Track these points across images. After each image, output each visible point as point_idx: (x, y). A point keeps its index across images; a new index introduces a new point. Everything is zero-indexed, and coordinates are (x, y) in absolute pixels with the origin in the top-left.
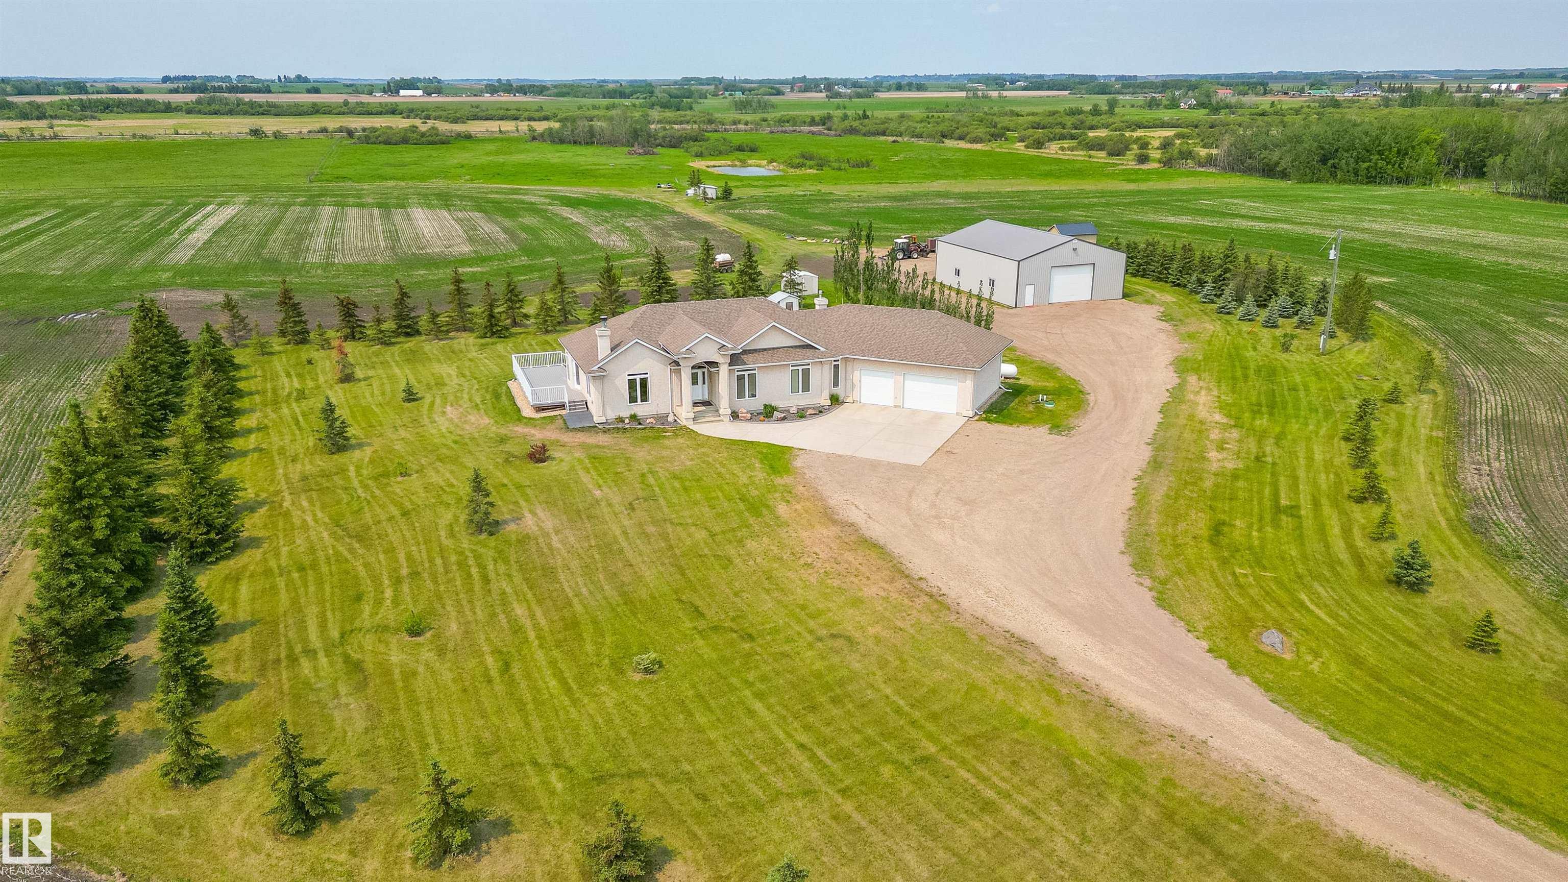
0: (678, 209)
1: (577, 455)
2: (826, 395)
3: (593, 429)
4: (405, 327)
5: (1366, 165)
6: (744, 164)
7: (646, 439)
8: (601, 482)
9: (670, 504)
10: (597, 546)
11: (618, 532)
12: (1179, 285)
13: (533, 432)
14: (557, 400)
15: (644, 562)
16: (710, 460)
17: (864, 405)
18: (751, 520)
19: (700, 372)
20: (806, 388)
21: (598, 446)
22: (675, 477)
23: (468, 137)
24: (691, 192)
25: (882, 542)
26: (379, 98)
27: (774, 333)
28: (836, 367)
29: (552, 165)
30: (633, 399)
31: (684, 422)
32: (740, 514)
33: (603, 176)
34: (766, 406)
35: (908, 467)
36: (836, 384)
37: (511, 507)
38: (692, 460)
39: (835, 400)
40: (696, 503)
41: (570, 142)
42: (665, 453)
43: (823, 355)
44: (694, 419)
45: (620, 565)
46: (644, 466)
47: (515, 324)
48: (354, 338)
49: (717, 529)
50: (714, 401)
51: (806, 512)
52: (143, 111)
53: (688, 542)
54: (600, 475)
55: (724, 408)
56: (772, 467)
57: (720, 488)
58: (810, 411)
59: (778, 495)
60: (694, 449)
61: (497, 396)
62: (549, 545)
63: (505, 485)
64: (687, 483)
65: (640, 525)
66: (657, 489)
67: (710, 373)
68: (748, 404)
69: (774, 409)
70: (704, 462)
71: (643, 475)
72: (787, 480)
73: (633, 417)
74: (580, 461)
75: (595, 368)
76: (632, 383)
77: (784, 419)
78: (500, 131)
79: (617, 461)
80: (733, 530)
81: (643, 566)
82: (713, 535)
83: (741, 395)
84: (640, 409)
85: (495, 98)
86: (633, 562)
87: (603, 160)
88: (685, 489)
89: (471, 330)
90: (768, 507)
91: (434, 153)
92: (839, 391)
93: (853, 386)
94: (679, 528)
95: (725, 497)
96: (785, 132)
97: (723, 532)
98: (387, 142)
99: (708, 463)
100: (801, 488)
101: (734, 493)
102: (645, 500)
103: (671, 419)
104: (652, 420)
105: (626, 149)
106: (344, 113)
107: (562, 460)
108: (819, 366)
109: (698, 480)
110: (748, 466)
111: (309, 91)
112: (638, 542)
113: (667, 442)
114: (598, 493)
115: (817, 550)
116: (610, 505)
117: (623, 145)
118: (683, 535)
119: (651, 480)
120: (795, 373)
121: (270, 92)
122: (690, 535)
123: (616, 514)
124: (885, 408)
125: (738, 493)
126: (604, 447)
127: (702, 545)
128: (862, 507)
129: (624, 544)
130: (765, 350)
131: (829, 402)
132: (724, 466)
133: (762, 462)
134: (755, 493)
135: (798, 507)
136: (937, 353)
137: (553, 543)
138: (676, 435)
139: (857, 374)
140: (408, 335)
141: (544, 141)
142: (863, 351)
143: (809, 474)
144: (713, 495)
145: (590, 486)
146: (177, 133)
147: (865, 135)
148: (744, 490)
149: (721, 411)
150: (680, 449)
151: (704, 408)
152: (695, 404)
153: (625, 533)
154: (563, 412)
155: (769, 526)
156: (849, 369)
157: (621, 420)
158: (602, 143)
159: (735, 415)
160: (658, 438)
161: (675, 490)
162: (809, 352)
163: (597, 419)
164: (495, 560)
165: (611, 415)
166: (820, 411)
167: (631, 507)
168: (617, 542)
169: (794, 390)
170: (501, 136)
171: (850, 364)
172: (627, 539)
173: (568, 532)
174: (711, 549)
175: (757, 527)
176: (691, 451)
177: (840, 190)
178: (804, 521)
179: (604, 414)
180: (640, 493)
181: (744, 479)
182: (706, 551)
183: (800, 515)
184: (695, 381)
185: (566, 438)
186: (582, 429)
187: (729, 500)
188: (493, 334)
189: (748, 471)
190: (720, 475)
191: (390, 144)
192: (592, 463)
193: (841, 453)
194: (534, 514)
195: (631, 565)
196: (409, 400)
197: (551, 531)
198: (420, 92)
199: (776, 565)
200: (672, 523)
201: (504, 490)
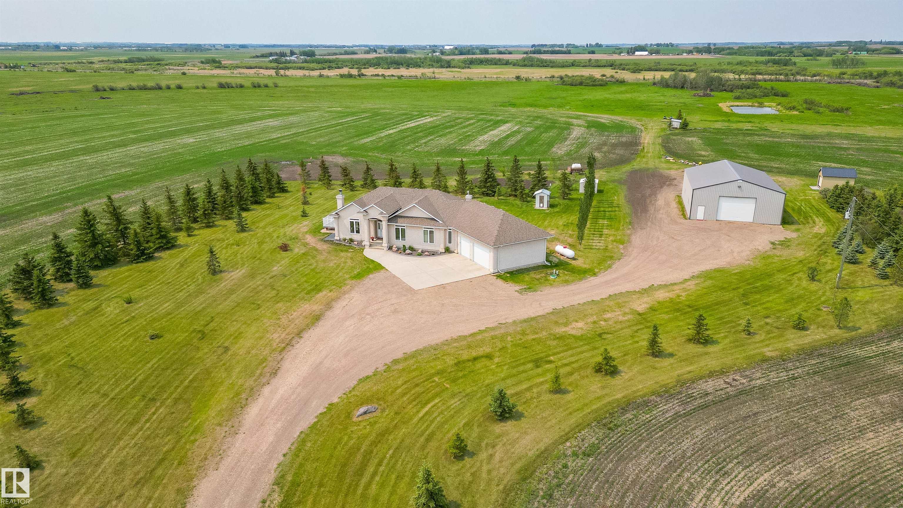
2: (442, 246)
3: (334, 242)
6: (761, 105)
17: (461, 256)
20: (432, 241)
22: (314, 269)
23: (622, 82)
25: (323, 318)
26: (624, 57)
27: (414, 209)
28: (450, 232)
30: (352, 231)
32: (303, 291)
34: (403, 246)
35: (410, 289)
36: (450, 242)
37: (240, 266)
39: (448, 250)
42: (332, 258)
43: (442, 225)
45: (224, 298)
52: (496, 64)
55: (384, 243)
56: (357, 275)
57: (319, 278)
58: (426, 253)
59: (333, 287)
62: (220, 284)
63: (255, 258)
64: (312, 273)
66: (296, 272)
68: (400, 243)
69: (409, 248)
72: (352, 282)
73: (352, 240)
74: (297, 254)
76: (352, 223)
77: (411, 254)
78: (644, 79)
79: (309, 257)
80: (286, 296)
83: (396, 238)
84: (355, 236)
85: (690, 56)
88: (306, 275)
92: (451, 246)
93: (460, 245)
97: (281, 296)
98: (572, 85)
100: (348, 287)
103: (364, 243)
104: (356, 243)
105: (694, 93)
106: (586, 66)
107: (292, 252)
108: (439, 231)
111: (589, 53)
114: (275, 269)
115: (295, 314)
119: (302, 268)
120: (426, 232)
121: (570, 53)
124: (466, 259)
128: (352, 301)
131: (443, 250)
133: (360, 271)
136: (484, 234)
139: (459, 238)
143: (365, 282)
146: (485, 77)
151: (380, 241)
156: (458, 235)
157: (346, 240)
158: (689, 88)
159: (390, 248)
162: (433, 222)
163: (336, 238)
164: (196, 285)
165: (342, 237)
169: (425, 241)
170: (644, 82)
175: (297, 298)
176: (343, 260)
179: (339, 236)
189: (346, 274)
190: (332, 273)
191: (573, 85)
192: (299, 256)
193: (398, 275)
194: (240, 271)
198: (646, 53)
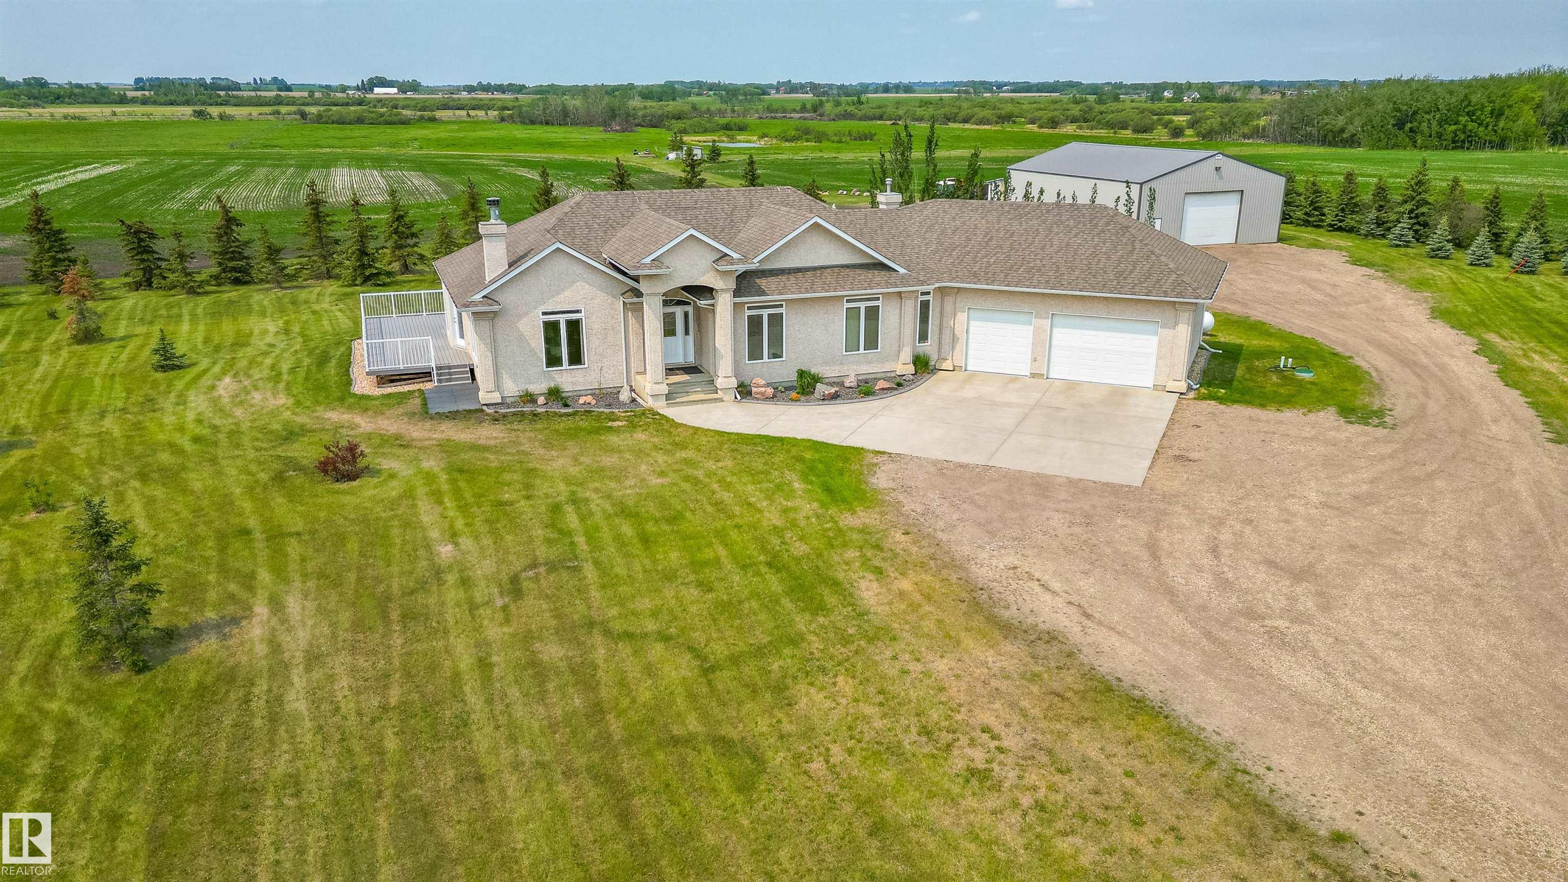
0: (656, 169)
1: (426, 465)
2: (906, 355)
3: (476, 415)
4: (234, 269)
5: (1453, 127)
6: (732, 139)
7: (573, 434)
8: (460, 524)
9: (609, 582)
10: (404, 708)
11: (466, 662)
12: (1340, 229)
13: (358, 420)
14: (419, 364)
15: (516, 765)
16: (700, 474)
17: (975, 373)
18: (801, 622)
19: (679, 311)
21: (474, 447)
22: (624, 511)
23: (432, 120)
24: (672, 156)
25: (1153, 691)
26: (349, 94)
27: (816, 239)
28: (925, 306)
29: (517, 139)
30: (553, 360)
31: (650, 403)
32: (771, 603)
33: (573, 146)
34: (801, 374)
35: (1114, 489)
36: (923, 337)
37: (233, 587)
38: (662, 474)
39: (923, 366)
40: (670, 576)
41: (541, 123)
42: (608, 460)
43: (904, 281)
44: (668, 397)
45: (449, 776)
46: (562, 487)
47: (406, 269)
48: (150, 285)
49: (719, 650)
50: (706, 365)
51: (928, 598)
53: (645, 696)
54: (463, 508)
55: (725, 379)
56: (828, 490)
57: (721, 535)
58: (881, 384)
59: (852, 554)
60: (668, 452)
61: (323, 360)
62: (276, 701)
63: (245, 532)
64: (651, 527)
65: (527, 638)
66: (580, 540)
67: (697, 309)
68: (768, 371)
69: (816, 379)
70: (687, 479)
71: (556, 509)
72: (864, 517)
73: (554, 394)
74: (430, 478)
75: (478, 297)
76: (551, 329)
77: (835, 397)
78: (468, 117)
79: (507, 477)
80: (759, 652)
81: (511, 781)
82: (708, 670)
83: (755, 353)
84: (568, 378)
85: (471, 95)
86: (489, 765)
87: (575, 135)
88: (646, 540)
89: (338, 277)
90: (835, 584)
91: (389, 131)
92: (929, 348)
93: (954, 339)
94: (625, 649)
95: (735, 559)
96: (775, 118)
97: (735, 660)
99: (696, 482)
100: (899, 537)
101: (753, 550)
102: (552, 567)
103: (624, 396)
104: (589, 399)
105: (601, 129)
106: (308, 104)
107: (392, 476)
108: (895, 303)
109: (674, 519)
110: (779, 487)
112: (514, 693)
113: (614, 439)
114: (445, 551)
115: (987, 718)
116: (465, 582)
117: (599, 125)
118: (634, 671)
119: (572, 519)
120: (853, 314)
121: (238, 90)
122: (650, 671)
123: (473, 607)
124: (1014, 378)
125: (763, 549)
126: (486, 449)
127: (681, 702)
128: (1056, 585)
129: (474, 700)
130: (798, 270)
131: (911, 369)
132: (727, 486)
133: (804, 477)
134: (800, 549)
135: (905, 584)
136: (1120, 273)
137: (291, 695)
138: (632, 426)
139: (962, 317)
140: (237, 282)
141: (514, 122)
142: (975, 275)
143: (910, 505)
144: (708, 554)
145: (434, 534)
147: (860, 119)
148: (775, 541)
149: (720, 382)
150: (639, 453)
151: (686, 377)
152: (671, 370)
153: (484, 665)
154: (429, 386)
155: (846, 641)
156: (948, 308)
157: (530, 398)
158: (575, 123)
159: (744, 391)
160: (597, 431)
161: (619, 538)
162: (879, 276)
163: (485, 396)
164: (105, 760)
165: (512, 389)
166: (899, 384)
167: (515, 588)
168: (458, 695)
169: (851, 345)
170: (467, 120)
171: (949, 301)
172: (487, 680)
173: (340, 663)
174: (704, 716)
175: (816, 645)
176: (661, 458)
177: (846, 156)
178: (928, 625)
179: (498, 387)
180: (542, 552)
181: (772, 517)
182: (693, 724)
183: (914, 607)
184: (669, 331)
185: (418, 431)
186: (453, 416)
187: (744, 567)
188: (367, 279)
189: (779, 499)
190: (719, 505)
192: (453, 481)
193: (964, 459)
194: (276, 605)
195: (480, 779)
196: (164, 368)
197: (299, 657)
198: (395, 90)
199: (887, 776)
200: (607, 633)
201: (236, 545)
